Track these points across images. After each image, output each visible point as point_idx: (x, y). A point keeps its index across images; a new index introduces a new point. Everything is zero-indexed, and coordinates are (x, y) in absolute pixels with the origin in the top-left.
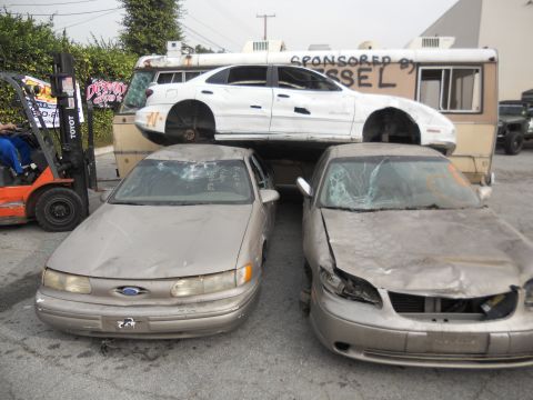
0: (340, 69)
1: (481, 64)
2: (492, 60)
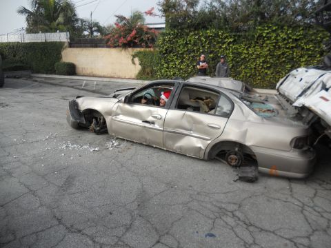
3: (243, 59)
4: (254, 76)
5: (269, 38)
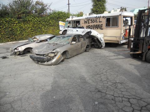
0: (93, 19)
1: (118, 16)
2: (120, 15)
3: (23, 29)
4: (29, 35)
5: (31, 21)
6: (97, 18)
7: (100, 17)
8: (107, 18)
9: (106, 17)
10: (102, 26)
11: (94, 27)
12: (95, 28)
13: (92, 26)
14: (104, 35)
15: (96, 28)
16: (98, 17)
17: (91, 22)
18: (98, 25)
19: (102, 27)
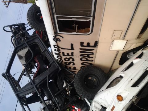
6: (61, 54)
7: (58, 47)
8: (60, 31)
9: (56, 33)
10: (85, 44)
11: (87, 60)
12: (89, 59)
13: (82, 64)
14: (119, 39)
15: (90, 56)
16: (59, 50)
17: (72, 64)
18: (80, 52)
19: (88, 44)
